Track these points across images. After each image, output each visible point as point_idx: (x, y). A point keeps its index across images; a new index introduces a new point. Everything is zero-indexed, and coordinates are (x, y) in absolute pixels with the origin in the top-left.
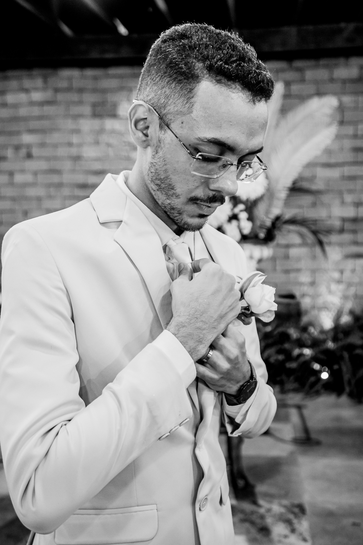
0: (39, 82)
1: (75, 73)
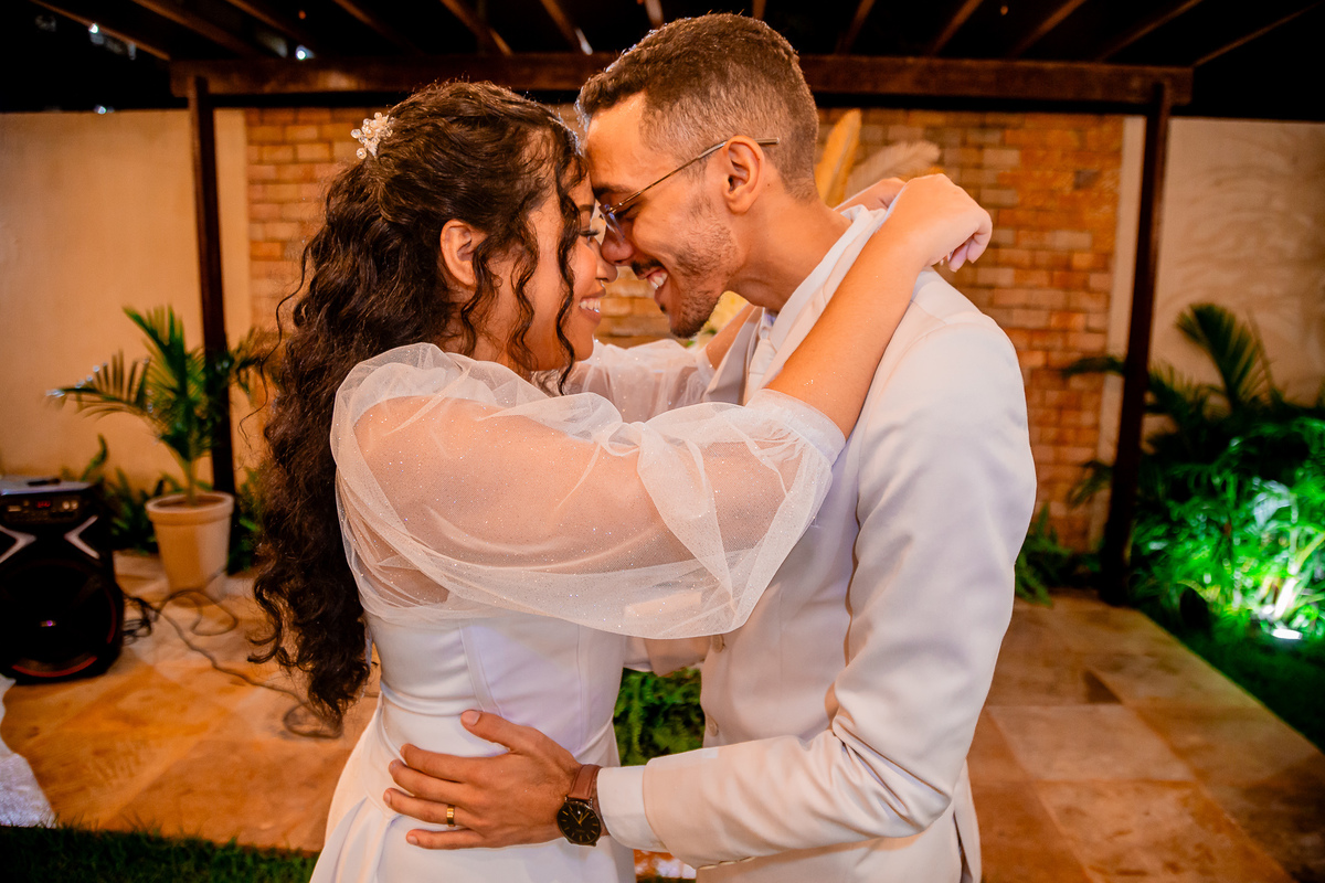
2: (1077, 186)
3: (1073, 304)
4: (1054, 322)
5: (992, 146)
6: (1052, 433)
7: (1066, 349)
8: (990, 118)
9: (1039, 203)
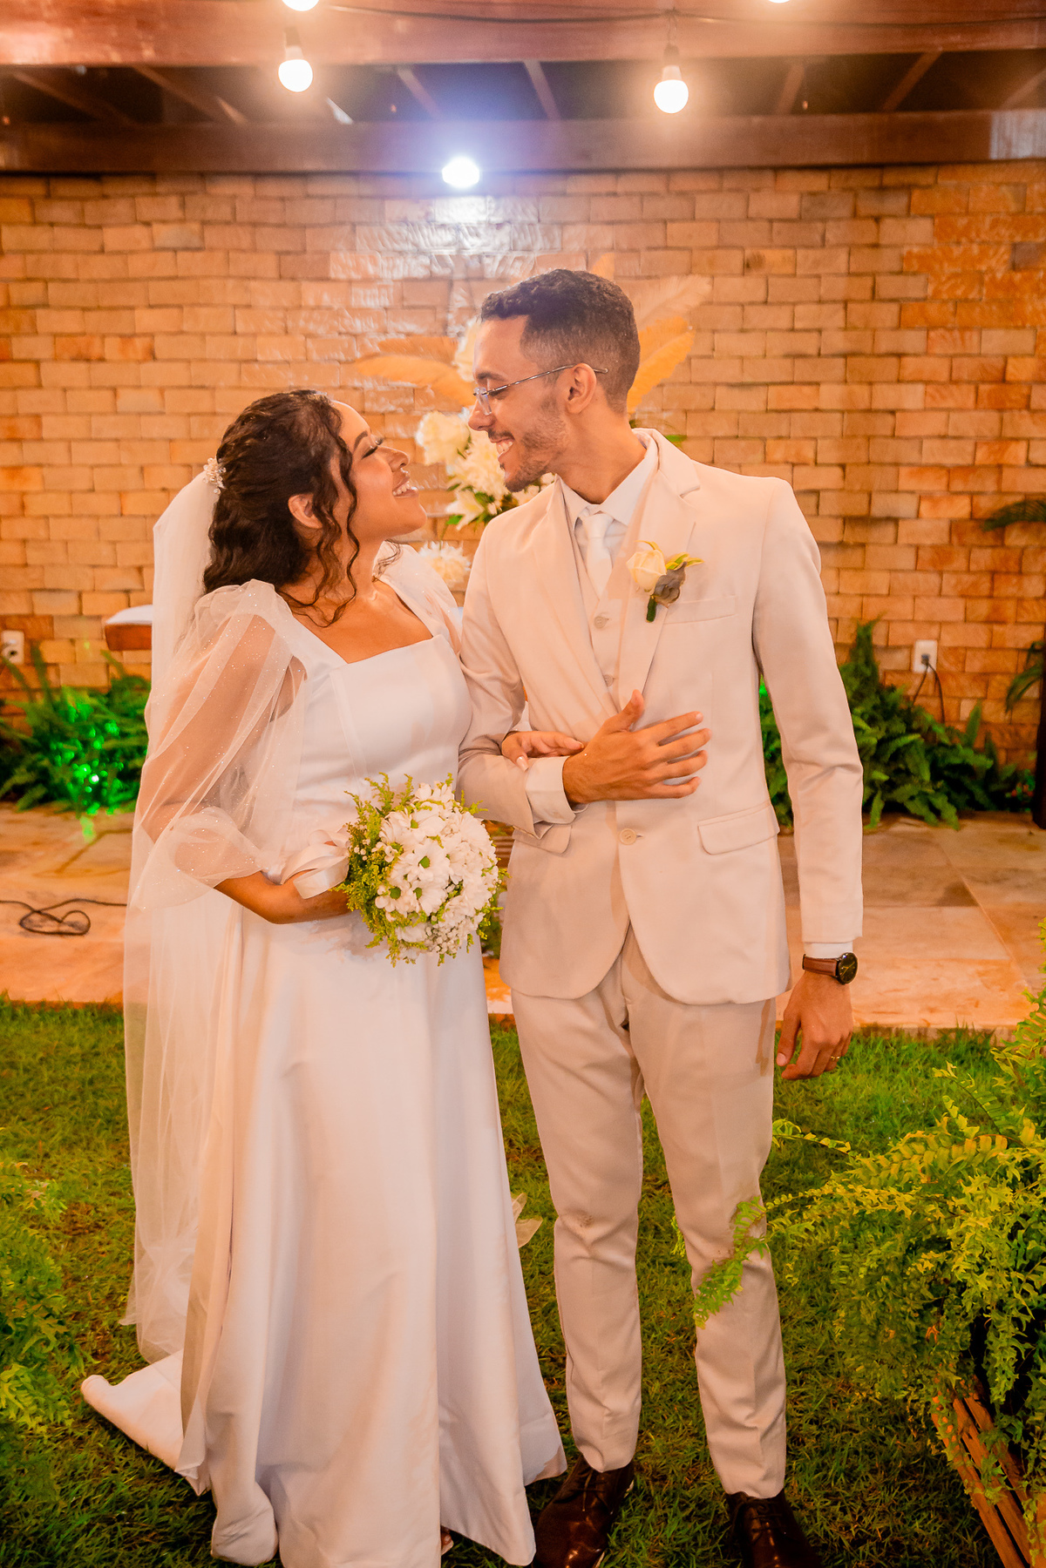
0: (172, 206)
1: (244, 189)
2: (1014, 267)
3: (1009, 432)
4: (982, 456)
5: (894, 216)
6: (983, 608)
7: (1000, 492)
8: (891, 178)
9: (959, 292)
